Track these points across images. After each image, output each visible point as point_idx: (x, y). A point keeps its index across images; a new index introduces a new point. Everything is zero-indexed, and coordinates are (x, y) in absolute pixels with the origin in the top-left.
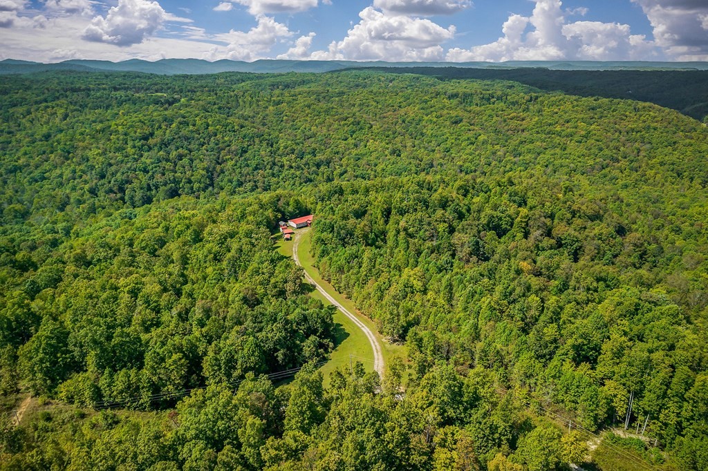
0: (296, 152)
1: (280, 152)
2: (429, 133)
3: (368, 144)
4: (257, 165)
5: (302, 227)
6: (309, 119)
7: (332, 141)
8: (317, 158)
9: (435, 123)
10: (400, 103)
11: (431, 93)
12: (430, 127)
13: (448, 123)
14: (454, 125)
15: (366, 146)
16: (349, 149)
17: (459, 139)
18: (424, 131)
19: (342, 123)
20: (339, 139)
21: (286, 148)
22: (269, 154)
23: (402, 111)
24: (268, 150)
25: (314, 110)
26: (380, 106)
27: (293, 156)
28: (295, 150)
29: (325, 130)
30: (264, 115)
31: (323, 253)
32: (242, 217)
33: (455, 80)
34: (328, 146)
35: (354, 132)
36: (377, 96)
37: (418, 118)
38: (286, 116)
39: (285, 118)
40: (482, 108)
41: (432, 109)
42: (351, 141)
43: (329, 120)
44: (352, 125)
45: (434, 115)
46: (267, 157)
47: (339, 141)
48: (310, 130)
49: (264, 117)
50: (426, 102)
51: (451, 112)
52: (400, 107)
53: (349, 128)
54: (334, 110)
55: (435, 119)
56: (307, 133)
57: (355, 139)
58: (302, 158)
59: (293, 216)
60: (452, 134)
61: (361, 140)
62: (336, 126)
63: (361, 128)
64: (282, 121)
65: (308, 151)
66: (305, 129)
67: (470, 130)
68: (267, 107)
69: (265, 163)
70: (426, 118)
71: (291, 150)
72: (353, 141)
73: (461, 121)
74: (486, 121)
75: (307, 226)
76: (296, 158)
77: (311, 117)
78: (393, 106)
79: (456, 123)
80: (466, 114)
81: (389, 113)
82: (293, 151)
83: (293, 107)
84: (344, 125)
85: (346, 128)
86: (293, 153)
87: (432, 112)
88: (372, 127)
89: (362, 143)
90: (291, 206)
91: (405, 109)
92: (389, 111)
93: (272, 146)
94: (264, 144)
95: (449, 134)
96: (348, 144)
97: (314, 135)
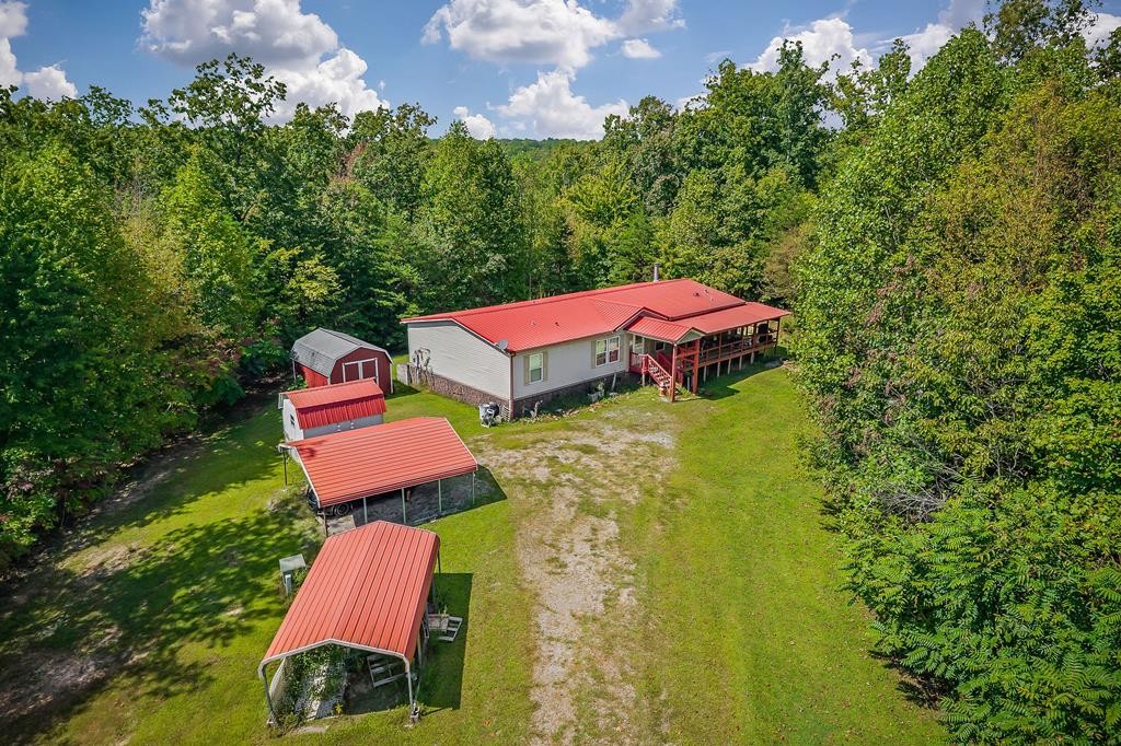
75: (631, 381)
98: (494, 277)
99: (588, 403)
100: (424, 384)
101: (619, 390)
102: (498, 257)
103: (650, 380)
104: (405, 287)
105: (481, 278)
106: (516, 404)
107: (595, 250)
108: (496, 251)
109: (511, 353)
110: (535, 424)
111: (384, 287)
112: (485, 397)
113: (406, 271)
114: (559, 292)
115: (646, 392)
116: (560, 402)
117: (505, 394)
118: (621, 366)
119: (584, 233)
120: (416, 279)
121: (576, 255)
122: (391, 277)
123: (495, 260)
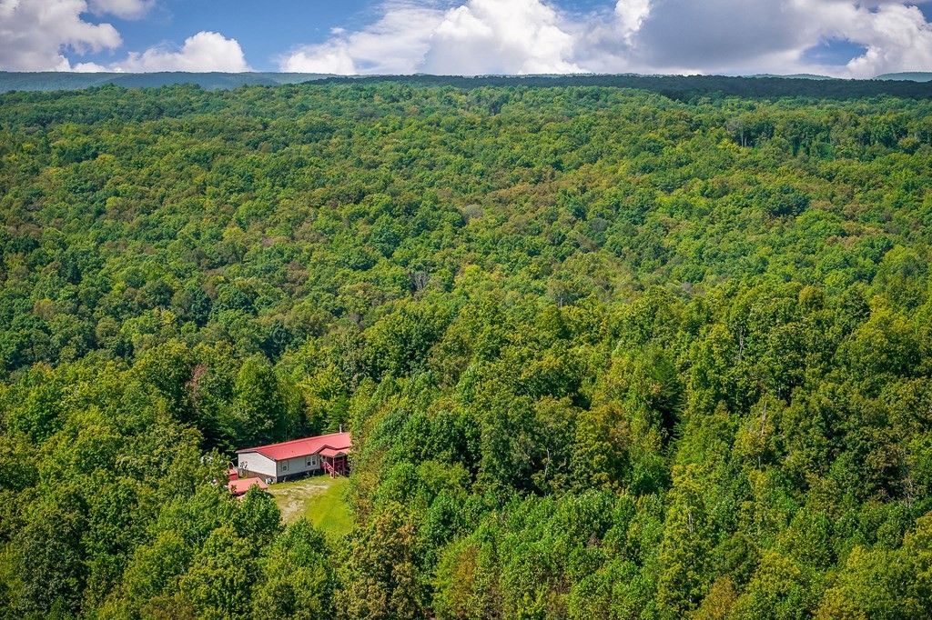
0: (175, 300)
1: (113, 298)
2: (688, 246)
3: (459, 279)
4: (21, 346)
5: (300, 476)
6: (209, 203)
7: (311, 274)
8: (263, 320)
9: (702, 213)
10: (556, 152)
11: (670, 121)
12: (687, 227)
13: (756, 213)
14: (778, 221)
15: (449, 288)
16: (383, 299)
17: (810, 264)
18: (668, 242)
19: (349, 209)
20: (339, 264)
21: (136, 282)
22: (70, 304)
23: (569, 181)
24: (63, 293)
25: (227, 170)
26: (478, 167)
27: (167, 316)
28: (172, 293)
29: (277, 239)
30: (25, 194)
31: (446, 522)
32: (42, 421)
33: (736, 101)
34: (298, 289)
35: (396, 241)
36: (463, 138)
37: (633, 200)
38: (117, 194)
39: (111, 201)
40: (875, 165)
41: (685, 170)
42: (384, 269)
43: (289, 203)
44: (385, 217)
45: (696, 189)
46: (64, 317)
47: (341, 271)
48: (217, 237)
49: (28, 202)
50: (656, 150)
51: (759, 177)
52: (558, 165)
53: (376, 228)
54: (306, 170)
55: (702, 203)
56: (208, 248)
57: (405, 264)
58: (201, 323)
59: (255, 438)
60: (778, 248)
61: (429, 267)
62: (322, 220)
63: (424, 227)
64: (100, 213)
65: (223, 297)
66: (197, 235)
67: (843, 234)
68: (36, 171)
69: (55, 340)
70: (662, 198)
71: (158, 292)
72: (398, 270)
73: (803, 205)
74: (898, 205)
75: (320, 472)
76: (181, 320)
77: (215, 196)
78: (528, 165)
79: (784, 211)
80: (815, 186)
81: (519, 187)
82: (164, 296)
83: (140, 165)
84: (353, 218)
85: (362, 228)
86: (166, 303)
87: (684, 179)
88: (463, 222)
89: (434, 279)
90: (240, 402)
91: (581, 173)
92: (516, 180)
93: (76, 279)
94: (47, 275)
95: (767, 249)
96: (377, 281)
97: (238, 255)
98: (268, 431)
99: (304, 478)
100: (244, 475)
101: (315, 475)
102: (270, 421)
103: (328, 472)
104: (228, 437)
105: (261, 431)
106: (278, 478)
107: (321, 414)
108: (268, 419)
109: (276, 461)
110: (284, 484)
111: (220, 438)
112: (268, 477)
113: (229, 430)
114: (302, 437)
115: (326, 476)
116: (292, 478)
117: (275, 475)
118: (317, 467)
119: (316, 404)
120: (234, 434)
121: (310, 417)
122: (223, 433)
123: (269, 423)
